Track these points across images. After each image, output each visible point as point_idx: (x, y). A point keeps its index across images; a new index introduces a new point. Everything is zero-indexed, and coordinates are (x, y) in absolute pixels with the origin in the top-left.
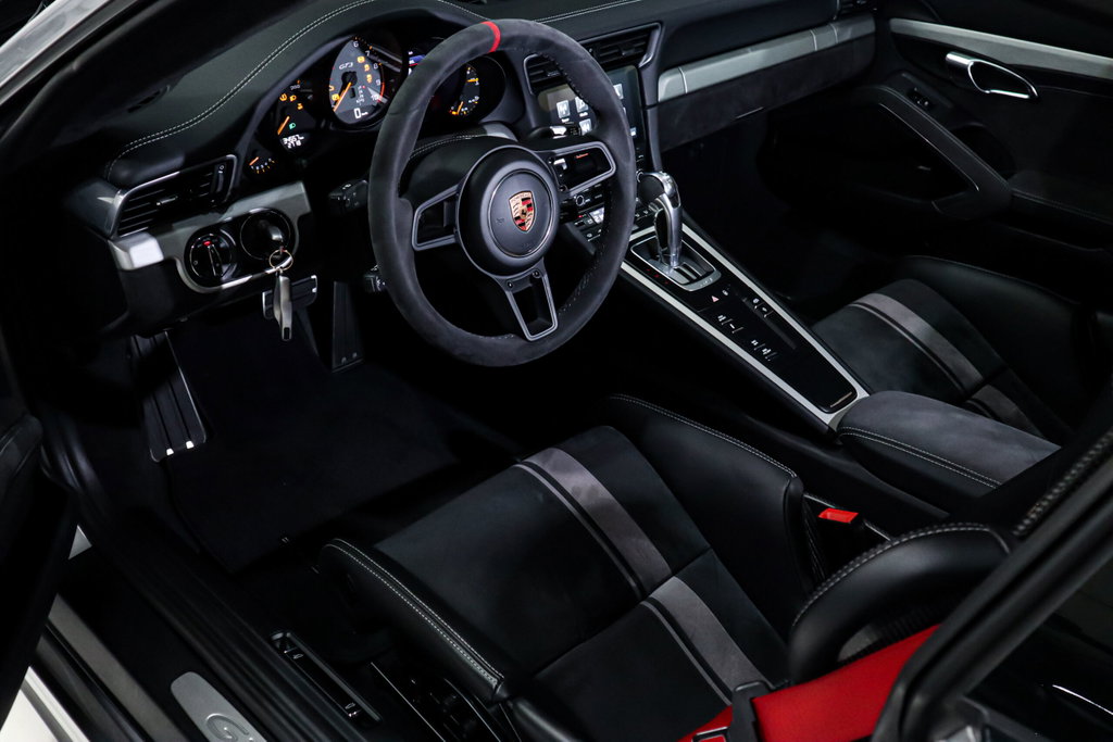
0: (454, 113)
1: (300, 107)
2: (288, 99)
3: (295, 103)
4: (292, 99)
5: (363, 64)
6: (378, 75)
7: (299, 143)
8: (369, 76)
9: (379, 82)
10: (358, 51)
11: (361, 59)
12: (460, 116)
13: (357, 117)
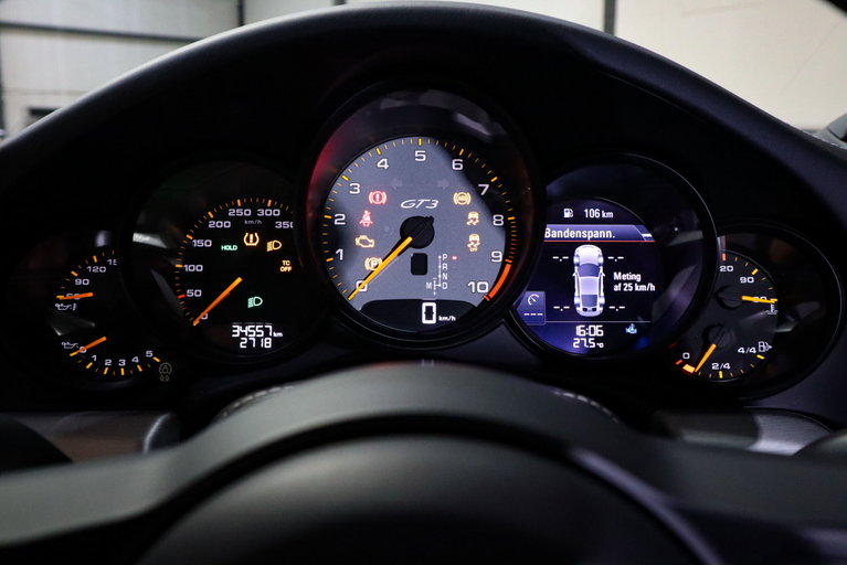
0: (689, 368)
1: (286, 267)
2: (263, 244)
3: (277, 257)
4: (270, 246)
5: (468, 209)
6: (501, 241)
7: (267, 343)
8: (474, 238)
9: (498, 256)
10: (458, 181)
11: (463, 198)
12: (704, 380)
13: (425, 321)
